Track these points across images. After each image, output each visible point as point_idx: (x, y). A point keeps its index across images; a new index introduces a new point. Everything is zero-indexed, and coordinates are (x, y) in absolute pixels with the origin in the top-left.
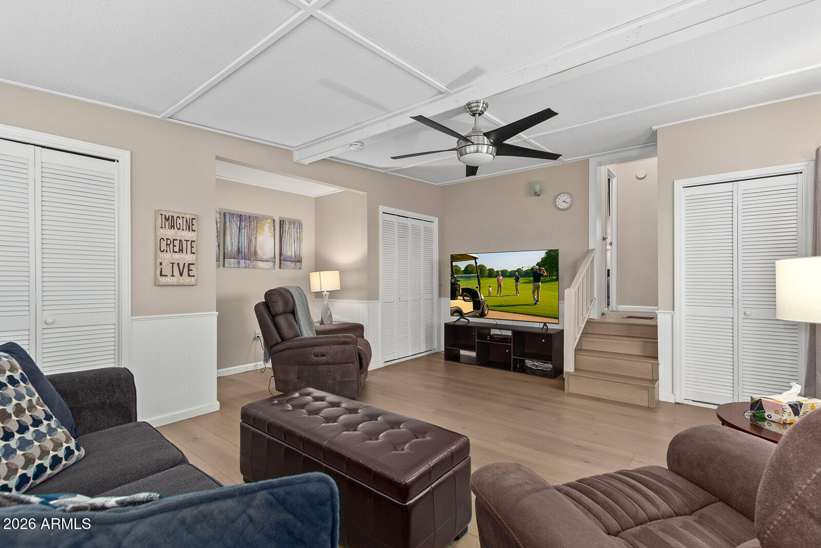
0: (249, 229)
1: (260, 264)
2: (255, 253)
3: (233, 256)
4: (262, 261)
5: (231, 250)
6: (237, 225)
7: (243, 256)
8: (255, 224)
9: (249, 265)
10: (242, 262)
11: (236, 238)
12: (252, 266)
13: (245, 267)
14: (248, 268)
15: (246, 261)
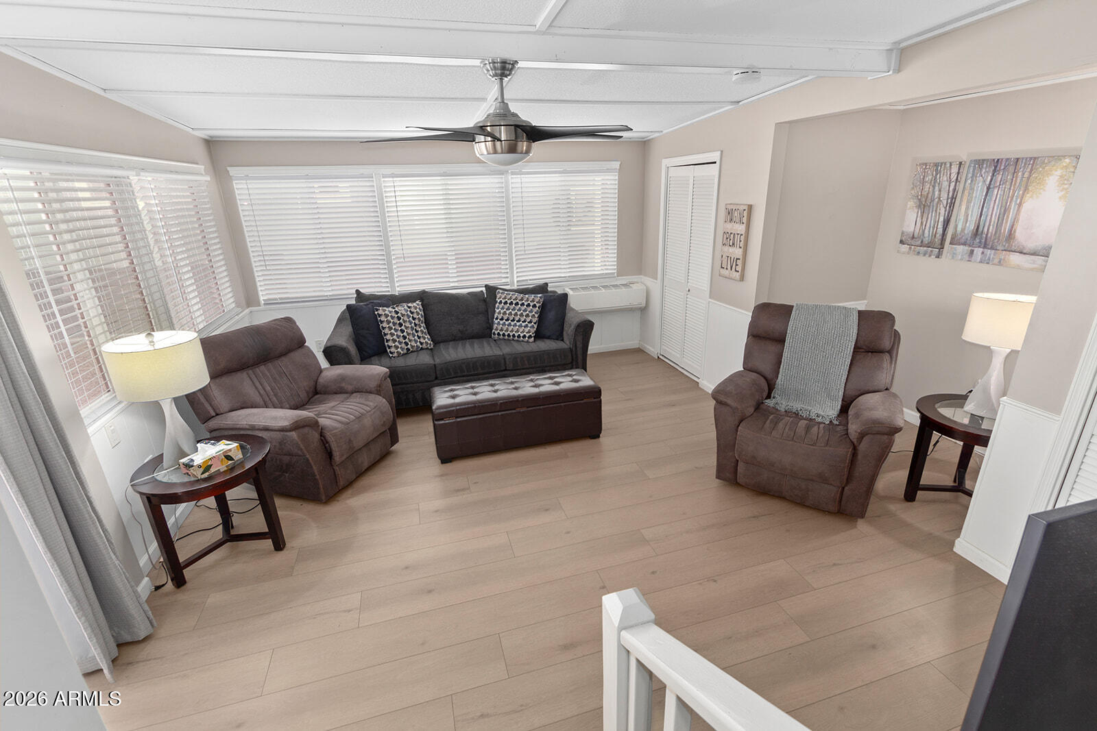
0: (1008, 187)
1: (1015, 258)
2: (1011, 235)
3: (962, 241)
4: (1021, 253)
5: (963, 230)
6: (984, 181)
7: (983, 241)
8: (1026, 175)
9: (989, 259)
10: (978, 251)
11: (976, 207)
12: (996, 261)
13: (981, 262)
14: (988, 263)
15: (986, 250)
